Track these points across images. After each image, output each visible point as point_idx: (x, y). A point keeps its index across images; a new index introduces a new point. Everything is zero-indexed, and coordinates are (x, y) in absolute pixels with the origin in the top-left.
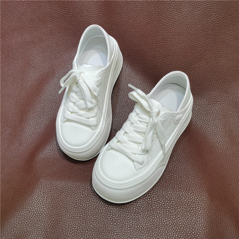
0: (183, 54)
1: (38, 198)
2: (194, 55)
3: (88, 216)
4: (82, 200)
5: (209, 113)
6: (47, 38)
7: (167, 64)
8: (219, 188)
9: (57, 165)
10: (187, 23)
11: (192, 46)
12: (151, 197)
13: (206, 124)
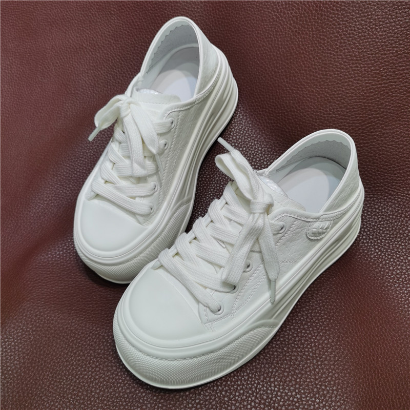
0: (361, 102)
1: (10, 339)
2: (383, 108)
3: (92, 399)
4: (90, 363)
5: (399, 235)
6: (106, 45)
7: (325, 120)
8: (389, 403)
9: (67, 281)
10: (377, 38)
11: (383, 87)
12: (230, 389)
13: (389, 257)
